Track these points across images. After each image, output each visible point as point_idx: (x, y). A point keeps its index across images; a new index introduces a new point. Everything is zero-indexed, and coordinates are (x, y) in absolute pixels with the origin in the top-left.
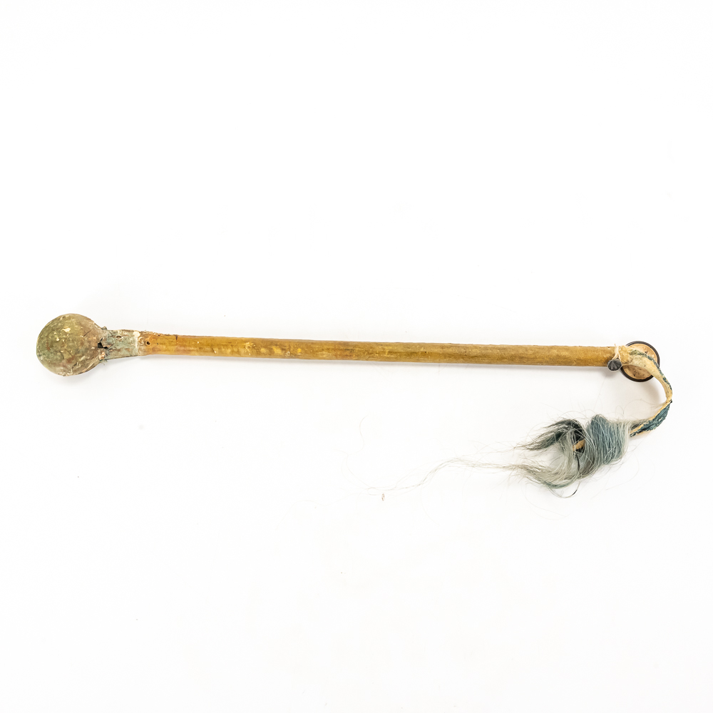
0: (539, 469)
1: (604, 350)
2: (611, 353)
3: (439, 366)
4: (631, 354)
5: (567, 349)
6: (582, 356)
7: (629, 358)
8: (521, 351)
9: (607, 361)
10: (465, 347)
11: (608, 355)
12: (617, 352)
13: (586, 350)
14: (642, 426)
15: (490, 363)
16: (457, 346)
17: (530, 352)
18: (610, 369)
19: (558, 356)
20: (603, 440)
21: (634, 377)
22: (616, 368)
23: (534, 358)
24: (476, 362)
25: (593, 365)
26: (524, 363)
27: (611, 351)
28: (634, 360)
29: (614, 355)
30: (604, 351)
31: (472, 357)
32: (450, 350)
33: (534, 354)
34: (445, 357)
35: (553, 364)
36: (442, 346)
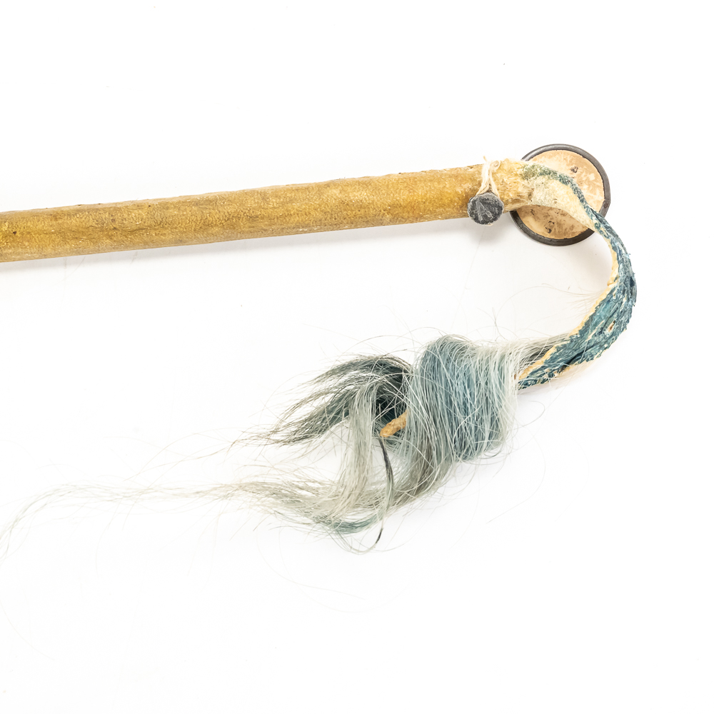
0: (308, 489)
1: (457, 175)
2: (472, 179)
3: (65, 265)
4: (526, 176)
5: (365, 183)
6: (403, 196)
7: (522, 187)
8: (251, 203)
9: (466, 199)
10: (115, 210)
11: (467, 186)
12: (486, 178)
13: (410, 181)
14: (552, 350)
15: (180, 242)
16: (94, 210)
17: (273, 202)
18: (476, 219)
19: (345, 204)
20: (448, 396)
21: (548, 236)
22: (490, 215)
23: (284, 216)
24: (146, 245)
25: (434, 215)
26: (264, 233)
27: (472, 175)
28: (535, 193)
29: (480, 184)
30: (456, 177)
31: (132, 232)
32: (74, 222)
33: (283, 204)
34: (65, 240)
35: (337, 226)
36: (56, 215)
